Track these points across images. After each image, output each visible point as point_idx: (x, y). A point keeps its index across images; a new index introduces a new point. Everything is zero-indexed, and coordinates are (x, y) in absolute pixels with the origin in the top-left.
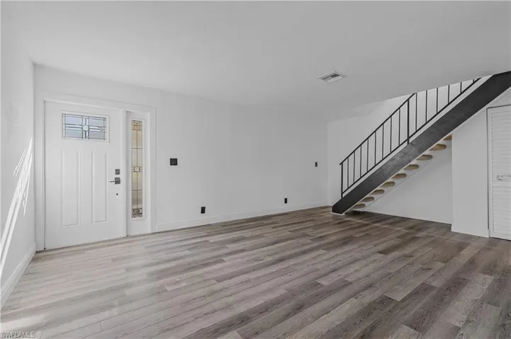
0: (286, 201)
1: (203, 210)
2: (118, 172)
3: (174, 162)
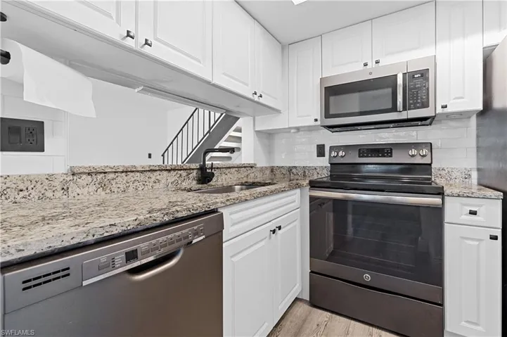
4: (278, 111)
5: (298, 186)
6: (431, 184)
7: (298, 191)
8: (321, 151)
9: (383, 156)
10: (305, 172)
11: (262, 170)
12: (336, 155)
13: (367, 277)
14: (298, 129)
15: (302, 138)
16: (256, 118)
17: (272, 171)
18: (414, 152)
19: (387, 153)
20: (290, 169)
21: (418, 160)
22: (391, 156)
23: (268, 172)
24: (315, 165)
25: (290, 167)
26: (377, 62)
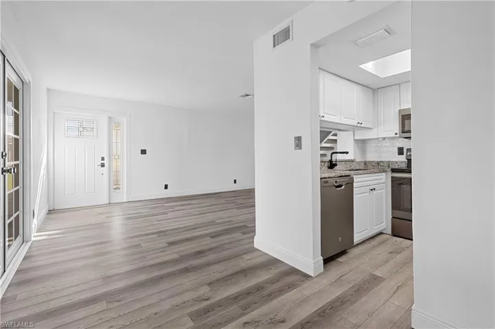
0: (235, 182)
1: (166, 187)
2: (103, 159)
3: (143, 152)
4: (372, 129)
5: (384, 171)
7: (384, 174)
8: (400, 151)
10: (389, 164)
11: (359, 163)
14: (384, 138)
15: (387, 143)
16: (356, 132)
17: (365, 164)
20: (378, 163)
23: (363, 164)
24: (397, 160)
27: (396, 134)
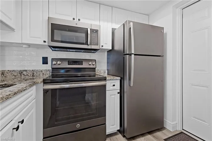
4: (13, 30)
5: (35, 83)
6: (95, 76)
7: (34, 87)
8: (45, 61)
9: (79, 65)
10: (33, 73)
12: (56, 63)
13: (78, 126)
14: (29, 45)
18: (90, 63)
19: (81, 63)
20: (21, 72)
21: (92, 66)
22: (82, 65)
24: (41, 69)
25: (20, 71)
26: (79, 20)
27: (45, 42)
